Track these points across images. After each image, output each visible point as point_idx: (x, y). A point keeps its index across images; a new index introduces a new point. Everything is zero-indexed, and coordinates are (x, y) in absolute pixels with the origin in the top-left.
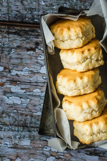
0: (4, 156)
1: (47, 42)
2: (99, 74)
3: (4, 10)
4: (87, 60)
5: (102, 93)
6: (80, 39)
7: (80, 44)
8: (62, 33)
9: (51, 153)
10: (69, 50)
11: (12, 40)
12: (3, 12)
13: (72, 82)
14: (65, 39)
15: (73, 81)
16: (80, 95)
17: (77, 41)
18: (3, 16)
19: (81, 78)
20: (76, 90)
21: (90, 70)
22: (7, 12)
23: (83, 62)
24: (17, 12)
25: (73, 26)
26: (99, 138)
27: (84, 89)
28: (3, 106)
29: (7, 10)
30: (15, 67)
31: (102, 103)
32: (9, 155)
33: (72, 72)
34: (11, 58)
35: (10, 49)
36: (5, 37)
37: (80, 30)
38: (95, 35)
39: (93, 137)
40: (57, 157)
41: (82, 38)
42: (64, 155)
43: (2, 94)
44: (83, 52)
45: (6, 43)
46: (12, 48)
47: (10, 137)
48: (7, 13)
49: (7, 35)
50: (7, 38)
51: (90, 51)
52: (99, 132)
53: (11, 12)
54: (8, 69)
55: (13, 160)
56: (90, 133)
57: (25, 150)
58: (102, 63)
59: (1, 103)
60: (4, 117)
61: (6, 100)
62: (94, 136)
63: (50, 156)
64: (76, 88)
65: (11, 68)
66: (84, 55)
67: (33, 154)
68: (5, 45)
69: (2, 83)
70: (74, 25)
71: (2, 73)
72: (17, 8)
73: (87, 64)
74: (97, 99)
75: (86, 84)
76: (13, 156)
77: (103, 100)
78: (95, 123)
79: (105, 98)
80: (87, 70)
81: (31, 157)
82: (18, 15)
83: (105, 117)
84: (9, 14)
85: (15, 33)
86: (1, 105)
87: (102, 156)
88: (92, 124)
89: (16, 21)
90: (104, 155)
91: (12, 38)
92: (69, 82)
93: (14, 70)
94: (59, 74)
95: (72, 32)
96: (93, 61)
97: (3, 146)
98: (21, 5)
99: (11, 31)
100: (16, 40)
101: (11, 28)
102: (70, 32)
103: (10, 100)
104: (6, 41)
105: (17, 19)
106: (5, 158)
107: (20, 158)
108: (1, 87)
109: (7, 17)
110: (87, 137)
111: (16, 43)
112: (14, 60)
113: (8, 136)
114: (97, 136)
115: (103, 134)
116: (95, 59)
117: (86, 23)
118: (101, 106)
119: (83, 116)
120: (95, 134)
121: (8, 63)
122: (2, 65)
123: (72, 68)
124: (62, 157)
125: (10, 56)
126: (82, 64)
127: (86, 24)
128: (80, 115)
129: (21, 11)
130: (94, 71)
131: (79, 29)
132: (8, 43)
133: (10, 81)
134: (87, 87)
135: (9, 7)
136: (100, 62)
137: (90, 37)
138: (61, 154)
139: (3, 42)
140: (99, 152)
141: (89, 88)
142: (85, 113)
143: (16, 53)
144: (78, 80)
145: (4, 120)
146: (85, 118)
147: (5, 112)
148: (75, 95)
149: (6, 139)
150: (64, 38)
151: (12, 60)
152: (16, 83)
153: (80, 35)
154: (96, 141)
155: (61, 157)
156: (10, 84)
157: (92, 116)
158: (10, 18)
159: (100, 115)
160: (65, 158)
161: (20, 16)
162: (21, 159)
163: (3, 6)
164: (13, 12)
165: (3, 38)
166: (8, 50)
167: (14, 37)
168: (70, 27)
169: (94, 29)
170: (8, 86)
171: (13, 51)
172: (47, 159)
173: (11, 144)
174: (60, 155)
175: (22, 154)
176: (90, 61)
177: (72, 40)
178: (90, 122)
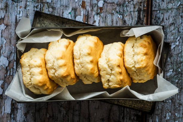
0: (6, 11)
1: (134, 30)
2: (94, 82)
3: (164, 5)
4: (110, 70)
5: (74, 82)
6: (134, 65)
7: (128, 65)
8: (141, 46)
9: (12, 62)
10: (123, 52)
11: (131, 15)
12: (162, 4)
13: (88, 51)
14: (135, 49)
15: (89, 53)
16: (73, 58)
17: (132, 61)
18: (157, 4)
19: (92, 62)
20: (79, 55)
21: (99, 72)
22: (162, 9)
23: (108, 65)
24: (162, 19)
25: (148, 59)
26: (25, 73)
27: (80, 64)
28: (60, 9)
29: (164, 8)
30: (103, 19)
31: (62, 82)
32: (8, 16)
33: (99, 53)
34: (112, 14)
35: (122, 13)
36: (134, 7)
37: (143, 66)
38: (136, 82)
39: (28, 67)
40: (8, 68)
41: (134, 67)
42: (10, 76)
43: (73, 6)
44: (119, 66)
45: (128, 9)
46: (123, 15)
47: (28, 16)
48: (160, 9)
49: (137, 9)
50: (134, 9)
51: (119, 74)
52: (32, 74)
53: (162, 12)
54: (101, 12)
55: (4, 21)
56: (32, 65)
57: (14, 33)
58: (105, 86)
59: (63, 6)
60: (48, 9)
61: (67, 11)
62: (28, 69)
63: (9, 61)
64: (81, 55)
65: (102, 15)
66: (116, 67)
67: (10, 42)
68: (127, 8)
69: (85, 6)
70: (150, 60)
71: (96, 6)
72: (167, 19)
73: (105, 70)
74: (67, 76)
75: (85, 67)
76: (8, 21)
77: (65, 82)
78: (42, 71)
79: (67, 85)
80: (99, 69)
81: (7, 40)
82: (159, 20)
83: (47, 82)
84: (160, 11)
85: (139, 17)
86: (62, 6)
87: (11, 117)
88: (41, 67)
89: (152, 18)
90: (13, 119)
91: (134, 14)
92: (89, 48)
93: (100, 18)
94: (99, 39)
95: (142, 57)
96: (109, 76)
97: (18, 9)
98: (170, 23)
99: (142, 14)
100: (132, 19)
101: (144, 14)
102: (142, 55)
103: (67, 15)
104: (130, 8)
105: (155, 20)
106: (5, 12)
107: (5, 28)
108: (81, 5)
109: (156, 9)
110: (28, 60)
111: (129, 19)
112: (110, 18)
113: (28, 14)
114: (28, 71)
115: (29, 79)
116: (110, 79)
117: (150, 73)
118: (59, 80)
119: (51, 59)
120: (30, 69)
121: (106, 11)
122: (105, 5)
123: (103, 54)
124: (8, 74)
125: (115, 13)
126: (106, 64)
127: (148, 73)
128: (52, 56)
129: (164, 23)
130: (97, 77)
131: (145, 65)
132: (128, 10)
133: (88, 14)
134: (81, 67)
135: (167, 10)
136: (107, 84)
137: (135, 76)
138: (12, 72)
139: (130, 5)
140: (15, 113)
141: (80, 69)
142: (54, 62)
143: (117, 20)
144: (90, 58)
145: (46, 10)
146: (48, 61)
147: (55, 11)
148: (74, 53)
149: (25, 13)
150: (136, 47)
151: (110, 16)
152: (86, 21)
153: (138, 65)
154: (22, 70)
155: (9, 72)
156: (85, 15)
157: (50, 68)
158: (155, 12)
159: (50, 77)
160: (8, 77)
161: (158, 23)
162: (4, 30)
163: (168, 4)
164: (162, 15)
165: (134, 5)
166: (121, 11)
167: (135, 17)
168: (148, 56)
169: (142, 82)
170: (82, 13)
171: (120, 17)
172: (6, 57)
173: (20, 18)
174: (10, 72)
175: (10, 30)
176: (109, 73)
177: (134, 56)
178: (43, 66)
